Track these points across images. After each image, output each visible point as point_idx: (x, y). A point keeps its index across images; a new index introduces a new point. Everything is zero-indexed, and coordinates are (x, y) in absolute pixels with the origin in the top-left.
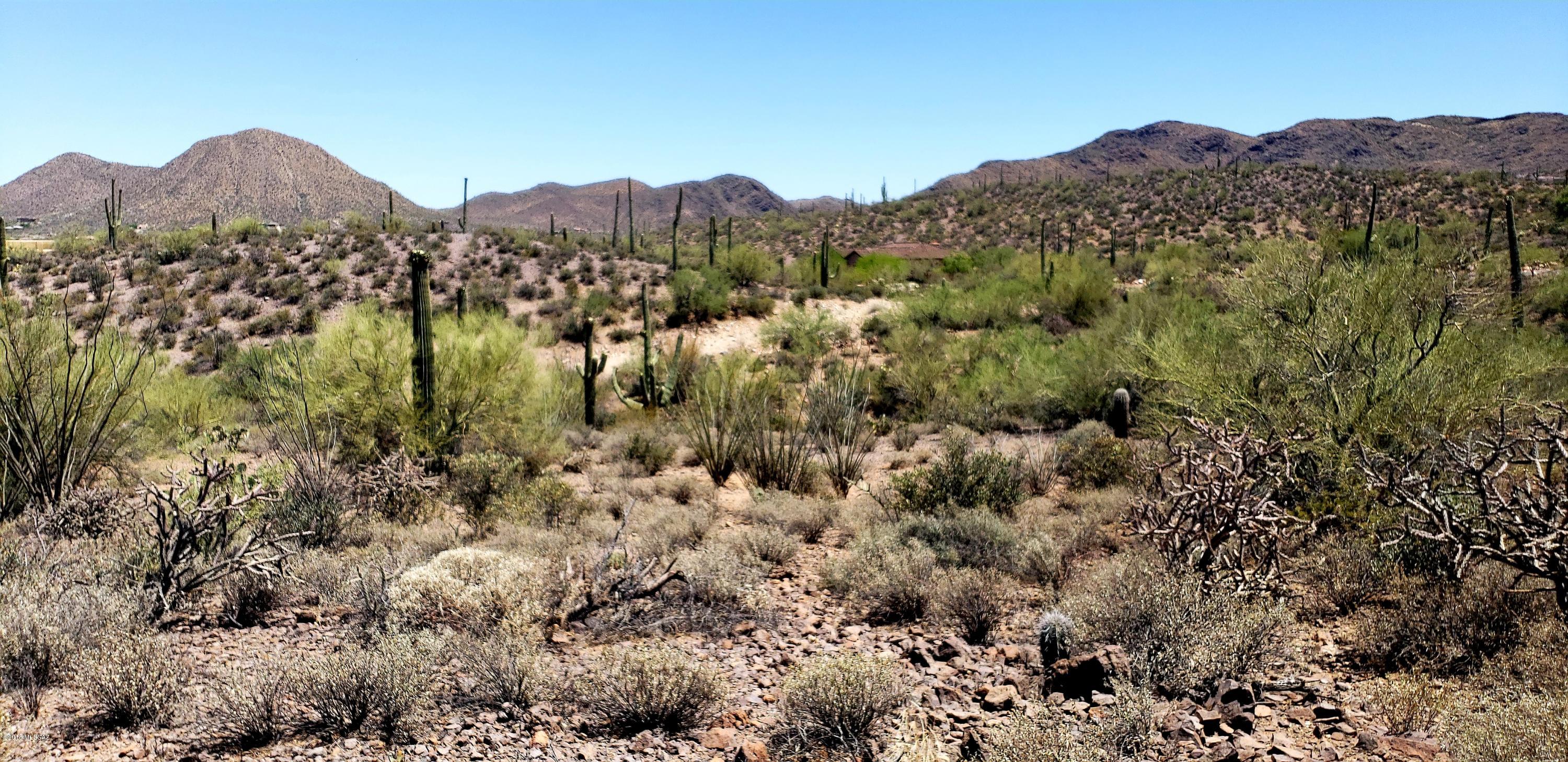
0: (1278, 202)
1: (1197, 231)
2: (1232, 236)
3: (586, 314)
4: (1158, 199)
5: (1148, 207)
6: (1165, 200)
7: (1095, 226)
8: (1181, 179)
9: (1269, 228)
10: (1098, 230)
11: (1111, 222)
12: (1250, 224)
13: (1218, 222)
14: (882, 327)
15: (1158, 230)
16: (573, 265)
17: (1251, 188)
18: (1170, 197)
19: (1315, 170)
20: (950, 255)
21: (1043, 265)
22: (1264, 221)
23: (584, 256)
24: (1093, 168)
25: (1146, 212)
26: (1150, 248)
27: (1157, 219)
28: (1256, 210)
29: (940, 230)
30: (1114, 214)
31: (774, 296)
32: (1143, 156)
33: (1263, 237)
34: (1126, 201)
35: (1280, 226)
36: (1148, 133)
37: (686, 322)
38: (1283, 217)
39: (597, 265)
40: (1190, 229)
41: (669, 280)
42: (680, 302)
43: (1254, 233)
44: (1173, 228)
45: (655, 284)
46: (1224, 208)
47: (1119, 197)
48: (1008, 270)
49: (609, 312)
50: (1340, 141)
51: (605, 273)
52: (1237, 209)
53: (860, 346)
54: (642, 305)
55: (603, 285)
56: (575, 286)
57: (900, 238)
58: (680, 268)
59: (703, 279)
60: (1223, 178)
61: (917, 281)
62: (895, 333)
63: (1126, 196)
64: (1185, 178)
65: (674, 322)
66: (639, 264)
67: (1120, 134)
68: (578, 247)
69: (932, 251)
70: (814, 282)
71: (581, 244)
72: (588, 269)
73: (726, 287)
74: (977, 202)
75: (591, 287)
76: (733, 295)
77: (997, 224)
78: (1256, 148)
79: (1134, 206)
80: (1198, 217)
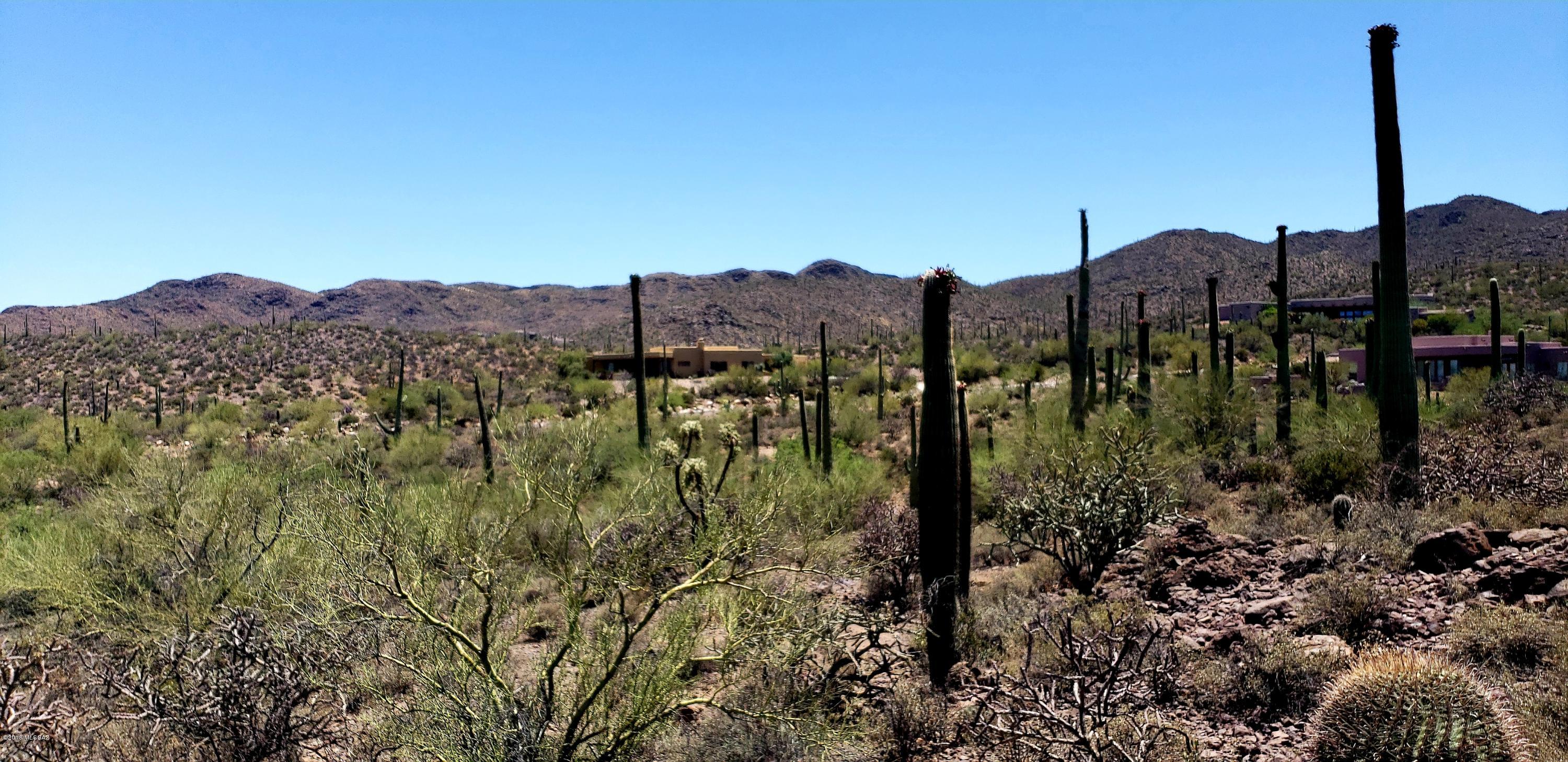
0: (333, 359)
1: (253, 388)
2: (289, 392)
4: (212, 355)
5: (200, 364)
6: (219, 357)
7: (142, 384)
8: (235, 336)
9: (325, 385)
10: (144, 388)
11: (160, 379)
12: (306, 381)
13: (274, 379)
15: (212, 388)
17: (307, 346)
18: (224, 353)
19: (367, 329)
21: (66, 432)
22: (319, 377)
24: (146, 319)
25: (198, 369)
26: (203, 406)
27: (210, 376)
28: (312, 367)
30: (163, 371)
32: (202, 307)
33: (320, 394)
34: (177, 357)
35: (335, 383)
36: (205, 284)
38: (338, 374)
40: (245, 386)
43: (310, 389)
44: (227, 386)
46: (280, 365)
47: (168, 353)
48: (26, 437)
50: (396, 301)
52: (293, 366)
60: (278, 336)
63: (176, 352)
64: (239, 334)
67: (175, 284)
77: (21, 381)
78: (318, 304)
79: (185, 362)
80: (253, 374)
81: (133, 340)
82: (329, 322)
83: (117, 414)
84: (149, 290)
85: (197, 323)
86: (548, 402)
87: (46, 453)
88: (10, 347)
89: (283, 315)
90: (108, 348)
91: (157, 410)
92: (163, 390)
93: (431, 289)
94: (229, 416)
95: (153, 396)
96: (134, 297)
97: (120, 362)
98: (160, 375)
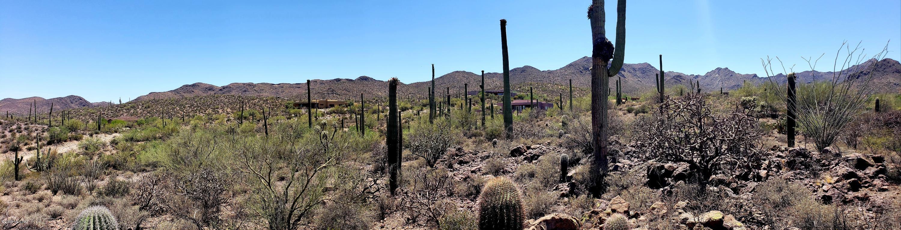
0: (225, 104)
1: (205, 112)
2: (214, 113)
3: (18, 143)
4: (196, 103)
5: (193, 106)
6: (197, 104)
8: (201, 98)
9: (223, 111)
10: (180, 112)
12: (218, 110)
13: (210, 109)
14: (116, 142)
15: (196, 112)
16: (14, 127)
17: (219, 101)
18: (199, 103)
19: (233, 96)
20: (139, 120)
21: (163, 123)
22: (221, 109)
23: (18, 124)
26: (194, 116)
28: (219, 106)
29: (137, 112)
30: (184, 108)
31: (83, 134)
32: (193, 91)
33: (221, 113)
35: (225, 110)
36: (193, 86)
37: (54, 143)
38: (226, 108)
39: (23, 126)
40: (203, 111)
41: (48, 130)
42: (51, 137)
43: (219, 112)
44: (199, 111)
45: (43, 132)
48: (154, 124)
49: (26, 141)
50: (241, 88)
51: (25, 129)
52: (215, 106)
53: (110, 148)
54: (39, 139)
55: (25, 133)
56: (15, 133)
57: (125, 114)
58: (52, 126)
59: (60, 130)
60: (211, 98)
61: (129, 127)
62: (119, 144)
63: (187, 103)
65: (49, 143)
66: (38, 126)
68: (16, 121)
69: (134, 118)
70: (97, 128)
71: (18, 120)
72: (20, 128)
73: (67, 132)
74: (147, 104)
75: (21, 134)
76: (69, 134)
78: (220, 90)
79: (189, 105)
80: (205, 108)
81: (178, 100)
82: (224, 94)
83: (174, 118)
84: (181, 87)
85: (192, 95)
86: (283, 115)
87: (159, 128)
88: (151, 102)
89: (212, 93)
90: (172, 102)
91: (183, 117)
92: (185, 112)
93: (250, 85)
94: (200, 119)
95: (182, 114)
96: (177, 89)
97: (174, 106)
98: (184, 109)
